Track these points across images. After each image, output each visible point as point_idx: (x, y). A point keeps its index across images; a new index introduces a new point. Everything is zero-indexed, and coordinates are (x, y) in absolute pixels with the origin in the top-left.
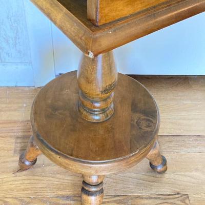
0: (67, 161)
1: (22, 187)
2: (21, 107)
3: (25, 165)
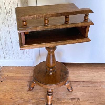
0: (43, 85)
1: (30, 95)
2: (29, 72)
3: (31, 89)
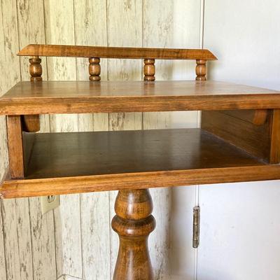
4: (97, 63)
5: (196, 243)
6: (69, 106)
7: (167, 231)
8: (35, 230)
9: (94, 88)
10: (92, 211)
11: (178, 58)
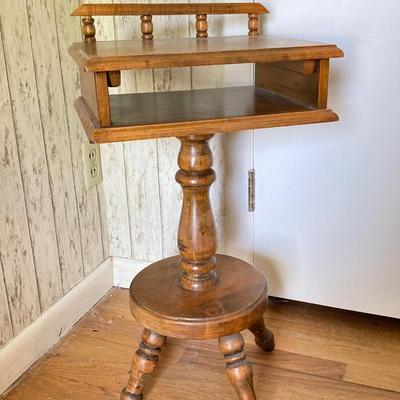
4: (150, 21)
5: (252, 207)
6: (147, 62)
7: (221, 198)
8: (81, 206)
9: (147, 46)
10: (139, 186)
11: (230, 12)
